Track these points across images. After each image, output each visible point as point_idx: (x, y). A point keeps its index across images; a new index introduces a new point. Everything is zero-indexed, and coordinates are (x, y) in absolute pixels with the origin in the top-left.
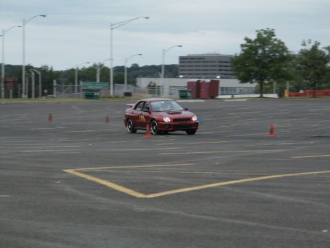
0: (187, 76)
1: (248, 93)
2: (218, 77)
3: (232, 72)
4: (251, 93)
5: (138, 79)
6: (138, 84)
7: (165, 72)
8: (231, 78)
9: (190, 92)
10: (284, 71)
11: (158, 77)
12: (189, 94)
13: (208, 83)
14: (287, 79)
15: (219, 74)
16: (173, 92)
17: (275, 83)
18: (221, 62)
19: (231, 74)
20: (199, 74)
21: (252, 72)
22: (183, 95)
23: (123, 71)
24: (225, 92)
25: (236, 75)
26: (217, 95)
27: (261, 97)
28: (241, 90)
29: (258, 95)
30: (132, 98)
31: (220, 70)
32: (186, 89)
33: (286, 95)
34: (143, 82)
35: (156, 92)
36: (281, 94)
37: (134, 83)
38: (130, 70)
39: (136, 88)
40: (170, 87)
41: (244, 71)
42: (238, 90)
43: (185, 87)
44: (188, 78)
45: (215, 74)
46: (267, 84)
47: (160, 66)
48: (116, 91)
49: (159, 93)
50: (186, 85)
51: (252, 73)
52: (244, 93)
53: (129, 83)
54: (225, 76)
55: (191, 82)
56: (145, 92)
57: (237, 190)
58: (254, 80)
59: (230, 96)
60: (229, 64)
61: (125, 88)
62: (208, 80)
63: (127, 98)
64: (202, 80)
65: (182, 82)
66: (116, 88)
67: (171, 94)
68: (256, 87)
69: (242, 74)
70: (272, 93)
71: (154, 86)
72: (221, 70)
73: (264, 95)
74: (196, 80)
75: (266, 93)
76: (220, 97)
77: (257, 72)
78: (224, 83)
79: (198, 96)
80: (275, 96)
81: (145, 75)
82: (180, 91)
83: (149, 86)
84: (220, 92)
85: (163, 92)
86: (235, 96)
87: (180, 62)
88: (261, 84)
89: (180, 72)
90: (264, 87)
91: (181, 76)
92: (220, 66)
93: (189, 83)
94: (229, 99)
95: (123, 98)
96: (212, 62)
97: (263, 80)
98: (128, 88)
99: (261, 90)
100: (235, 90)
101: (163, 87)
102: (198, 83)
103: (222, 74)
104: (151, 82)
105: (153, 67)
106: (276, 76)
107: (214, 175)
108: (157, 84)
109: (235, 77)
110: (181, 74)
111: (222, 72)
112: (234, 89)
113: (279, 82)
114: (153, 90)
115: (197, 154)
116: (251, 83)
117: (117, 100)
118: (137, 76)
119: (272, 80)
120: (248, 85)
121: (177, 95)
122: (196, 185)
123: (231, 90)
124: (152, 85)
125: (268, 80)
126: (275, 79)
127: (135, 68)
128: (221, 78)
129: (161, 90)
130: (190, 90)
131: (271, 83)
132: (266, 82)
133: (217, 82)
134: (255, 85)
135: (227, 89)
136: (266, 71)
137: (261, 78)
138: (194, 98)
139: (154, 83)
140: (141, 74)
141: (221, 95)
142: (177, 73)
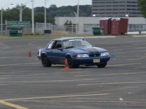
0: (99, 14)
2: (127, 15)
3: (139, 11)
5: (56, 18)
6: (56, 22)
7: (80, 11)
8: (138, 17)
9: (103, 29)
11: (74, 16)
12: (101, 31)
13: (118, 21)
15: (127, 13)
16: (87, 29)
18: (130, 2)
19: (138, 13)
20: (110, 13)
23: (43, 11)
24: (133, 28)
25: (142, 14)
26: (126, 32)
30: (51, 35)
31: (128, 9)
32: (99, 27)
34: (61, 21)
35: (72, 30)
37: (52, 22)
38: (48, 10)
39: (55, 26)
40: (84, 24)
42: (144, 27)
43: (98, 25)
45: (124, 13)
47: (76, 6)
48: (37, 29)
49: (74, 31)
50: (99, 23)
53: (48, 22)
54: (133, 15)
55: (103, 20)
56: (62, 30)
59: (138, 33)
60: (137, 4)
61: (45, 26)
62: (119, 19)
63: (47, 35)
64: (113, 18)
65: (95, 20)
66: (37, 26)
67: (85, 31)
71: (71, 24)
72: (130, 9)
74: (107, 18)
76: (129, 33)
78: (132, 21)
79: (109, 33)
81: (62, 15)
82: (94, 28)
83: (66, 24)
84: (128, 29)
85: (78, 30)
86: (142, 32)
87: (93, 3)
89: (93, 12)
91: (94, 15)
92: (128, 6)
93: (101, 21)
94: (137, 35)
95: (43, 35)
96: (120, 2)
98: (47, 26)
100: (142, 27)
101: (78, 25)
102: (110, 21)
103: (130, 13)
104: (68, 21)
105: (69, 7)
108: (73, 23)
109: (143, 15)
110: (94, 13)
111: (131, 11)
114: (70, 27)
115: (111, 85)
117: (38, 37)
118: (55, 15)
121: (91, 32)
123: (138, 27)
124: (69, 23)
127: (53, 8)
128: (129, 16)
129: (77, 28)
130: (102, 27)
133: (127, 20)
135: (134, 26)
138: (106, 35)
139: (70, 22)
140: (58, 13)
141: (129, 31)
142: (90, 12)
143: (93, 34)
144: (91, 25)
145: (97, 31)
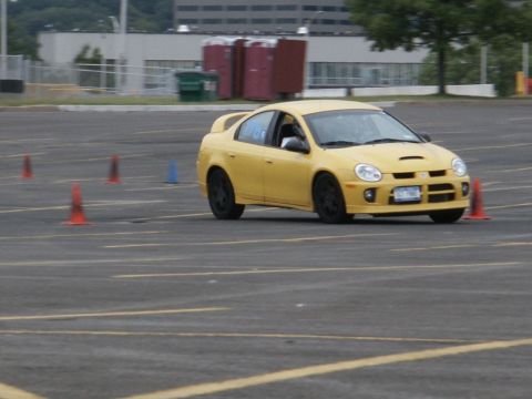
0: (201, 25)
1: (398, 83)
2: (303, 30)
3: (346, 16)
4: (410, 83)
5: (43, 38)
6: (42, 53)
7: (129, 14)
8: (342, 35)
9: (213, 78)
10: (515, 12)
11: (110, 29)
12: (209, 86)
13: (270, 51)
14: (525, 38)
15: (303, 22)
16: (158, 78)
17: (484, 51)
19: (344, 22)
20: (243, 21)
21: (413, 12)
22: (190, 90)
24: (324, 78)
25: (359, 23)
26: (300, 88)
27: (442, 93)
28: (375, 72)
29: (432, 89)
30: (23, 97)
31: (308, 8)
32: (199, 69)
33: (521, 87)
35: (103, 80)
36: (504, 86)
37: (31, 51)
39: (38, 65)
40: (148, 62)
41: (387, 10)
42: (366, 73)
43: (197, 63)
44: (204, 33)
45: (293, 21)
46: (459, 54)
49: (111, 83)
50: (199, 57)
51: (411, 18)
52: (386, 83)
53: (12, 50)
54: (324, 28)
55: (218, 47)
56: (65, 80)
57: (365, 388)
58: (417, 40)
59: (341, 93)
61: (2, 66)
62: (272, 41)
63: (9, 97)
64: (251, 40)
67: (148, 86)
68: (425, 63)
69: (378, 20)
70: (475, 81)
71: (97, 59)
72: (314, 8)
73: (452, 89)
74: (230, 40)
75: (457, 82)
76: (307, 94)
77: (429, 14)
78: (321, 50)
79: (237, 92)
80: (485, 90)
81: (64, 25)
82: (180, 76)
83: (80, 59)
84: (308, 79)
85: (124, 80)
86: (358, 92)
88: (442, 53)
89: (179, 15)
90: (451, 62)
91: (183, 28)
93: (208, 50)
97: (448, 39)
98: (11, 66)
99: (440, 74)
100: (356, 73)
101: (124, 62)
103: (315, 22)
104: (86, 48)
106: (488, 28)
107: (290, 342)
108: (106, 55)
109: (359, 29)
110: (184, 22)
111: (318, 14)
112: (355, 68)
113: (496, 48)
114: (92, 70)
116: (409, 48)
118: (37, 28)
119: (474, 40)
120: (398, 55)
121: (171, 89)
122: (235, 375)
123: (344, 73)
124: (89, 55)
125: (464, 40)
126: (485, 37)
128: (312, 34)
129: (118, 73)
130: (213, 71)
131: (472, 51)
132: (457, 46)
134: (421, 54)
135: (330, 67)
136: (454, 12)
137: (438, 32)
138: (225, 99)
139: (96, 51)
140: (52, 20)
141: (311, 87)
142: (170, 17)
143: (176, 96)
144: (173, 63)
145: (191, 86)
